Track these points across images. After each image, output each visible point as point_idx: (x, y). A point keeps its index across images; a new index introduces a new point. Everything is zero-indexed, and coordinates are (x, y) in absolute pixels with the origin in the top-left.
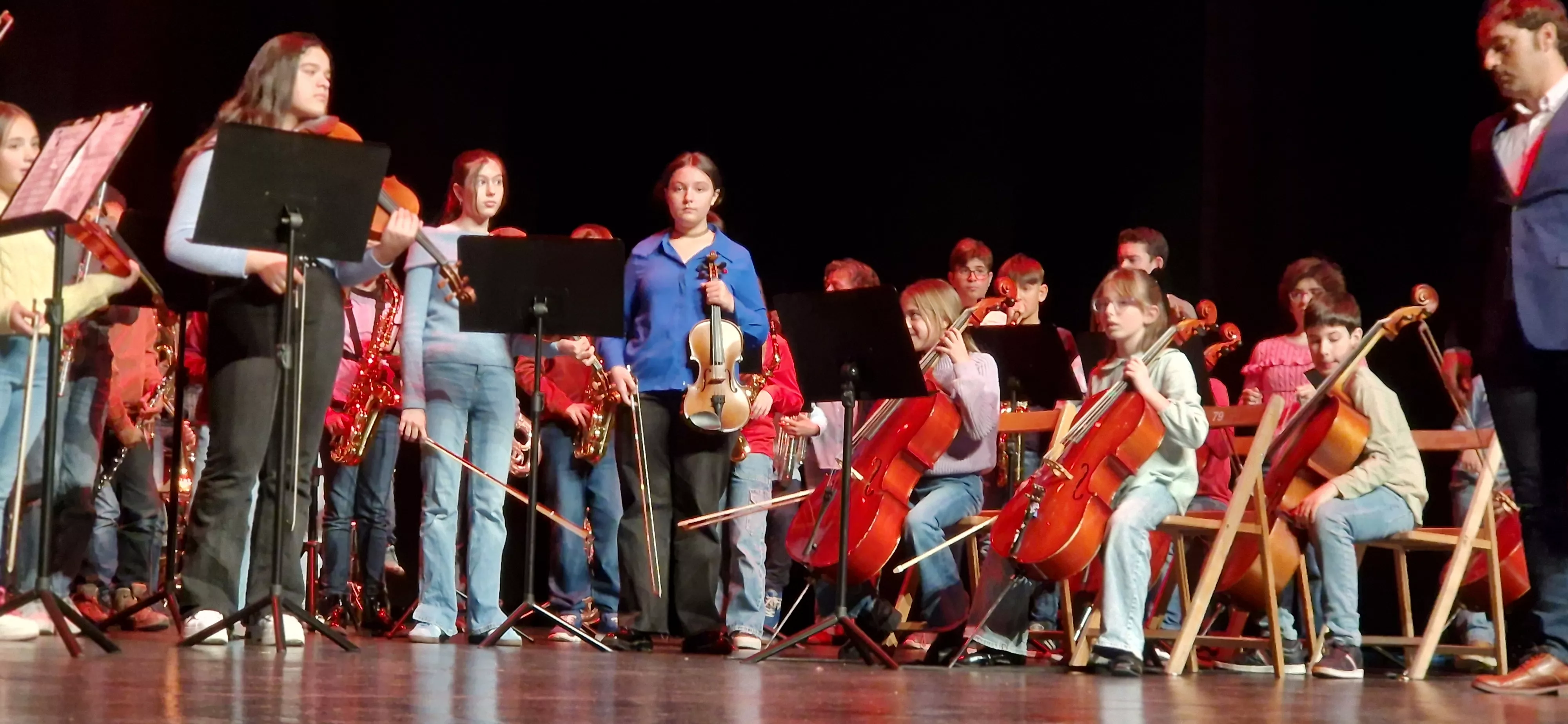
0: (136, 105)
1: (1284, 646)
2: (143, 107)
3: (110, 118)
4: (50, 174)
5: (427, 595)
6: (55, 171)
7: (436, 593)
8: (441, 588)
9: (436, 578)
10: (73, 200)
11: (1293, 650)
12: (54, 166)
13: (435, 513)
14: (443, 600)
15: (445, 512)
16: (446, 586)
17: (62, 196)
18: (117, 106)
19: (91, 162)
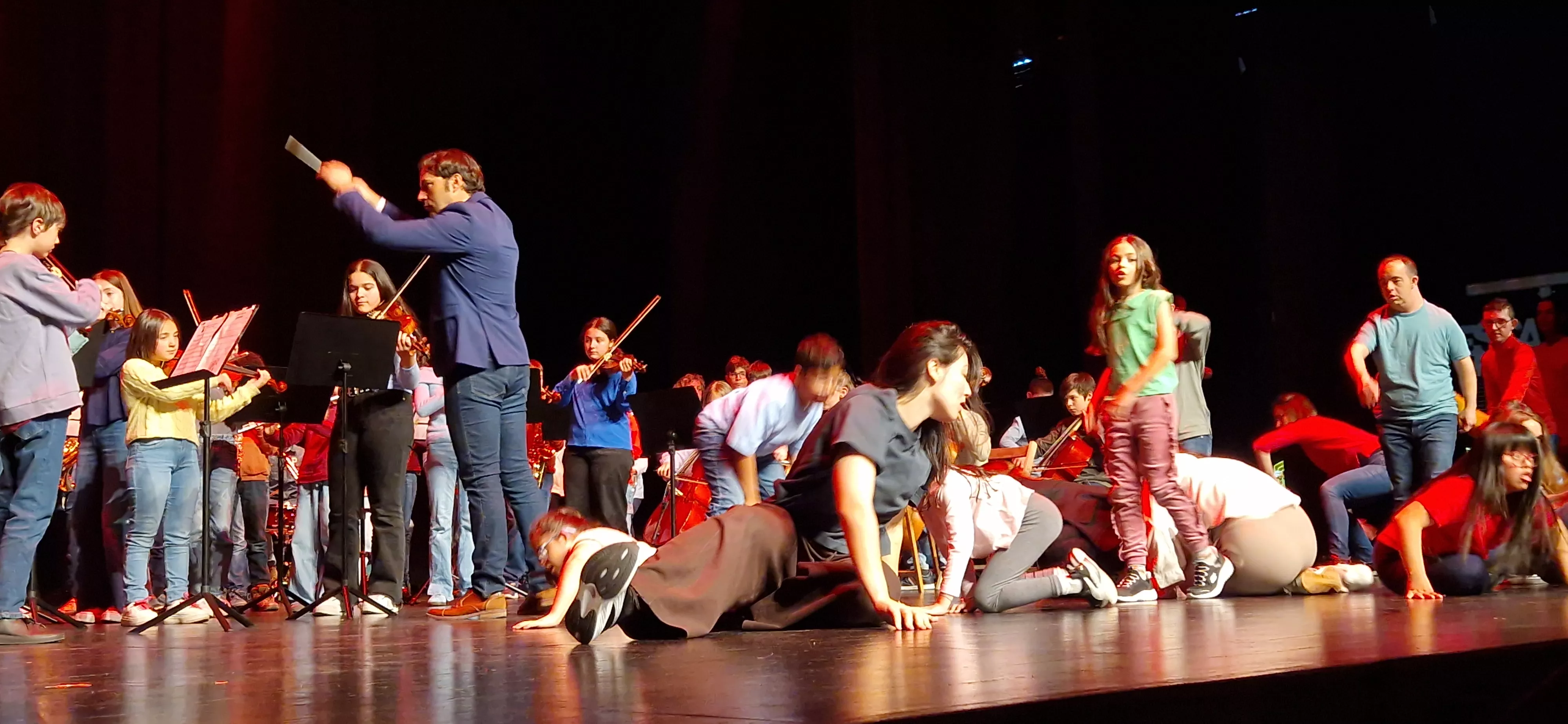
0: (250, 307)
1: (922, 574)
2: (253, 307)
3: (234, 315)
4: (200, 349)
5: (434, 578)
6: (203, 346)
7: (439, 577)
8: (442, 574)
9: (439, 567)
10: (214, 364)
11: (928, 576)
12: (201, 344)
13: (437, 530)
14: (445, 580)
15: (443, 529)
16: (445, 572)
17: (207, 362)
18: (238, 308)
19: (222, 341)
